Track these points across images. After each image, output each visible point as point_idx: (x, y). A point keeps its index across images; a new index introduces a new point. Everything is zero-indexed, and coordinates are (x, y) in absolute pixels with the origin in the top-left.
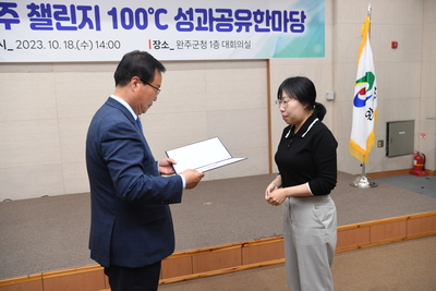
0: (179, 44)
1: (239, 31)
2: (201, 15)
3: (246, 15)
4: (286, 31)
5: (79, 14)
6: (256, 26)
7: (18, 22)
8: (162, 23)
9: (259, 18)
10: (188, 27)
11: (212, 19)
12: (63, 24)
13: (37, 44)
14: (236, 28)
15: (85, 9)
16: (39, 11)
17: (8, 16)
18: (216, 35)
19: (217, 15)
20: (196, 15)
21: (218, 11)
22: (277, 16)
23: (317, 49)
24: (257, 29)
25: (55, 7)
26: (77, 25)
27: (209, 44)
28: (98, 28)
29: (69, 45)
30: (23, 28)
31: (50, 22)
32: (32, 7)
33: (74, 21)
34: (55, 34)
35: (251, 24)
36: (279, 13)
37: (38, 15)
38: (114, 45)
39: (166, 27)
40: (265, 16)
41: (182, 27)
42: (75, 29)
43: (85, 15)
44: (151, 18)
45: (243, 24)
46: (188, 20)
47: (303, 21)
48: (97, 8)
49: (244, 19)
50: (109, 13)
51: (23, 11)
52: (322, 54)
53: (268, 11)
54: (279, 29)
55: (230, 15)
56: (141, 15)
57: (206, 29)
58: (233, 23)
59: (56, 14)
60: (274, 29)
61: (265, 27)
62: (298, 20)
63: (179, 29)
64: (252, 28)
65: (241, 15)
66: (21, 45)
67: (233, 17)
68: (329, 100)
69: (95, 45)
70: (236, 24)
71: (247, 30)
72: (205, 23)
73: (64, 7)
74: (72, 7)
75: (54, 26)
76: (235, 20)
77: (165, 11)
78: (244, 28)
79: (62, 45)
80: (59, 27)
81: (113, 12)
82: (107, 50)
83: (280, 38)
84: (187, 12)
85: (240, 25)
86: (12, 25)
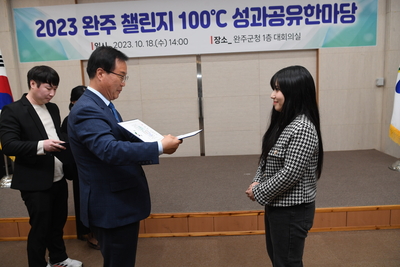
0: (236, 38)
1: (290, 24)
2: (256, 13)
3: (297, 10)
4: (336, 22)
5: (157, 19)
6: (307, 20)
7: (115, 28)
8: (222, 22)
9: (309, 12)
10: (244, 23)
11: (265, 16)
12: (146, 27)
13: (128, 44)
14: (287, 22)
15: (162, 15)
16: (129, 19)
17: (109, 25)
18: (269, 30)
19: (270, 12)
20: (251, 13)
21: (271, 8)
22: (327, 9)
24: (307, 22)
25: (141, 15)
26: (155, 28)
27: (262, 38)
28: (171, 29)
29: (150, 43)
30: (118, 33)
31: (137, 27)
32: (125, 16)
33: (154, 25)
34: (140, 36)
35: (301, 18)
36: (329, 6)
37: (129, 22)
38: (183, 42)
39: (225, 25)
40: (315, 10)
41: (239, 24)
42: (154, 31)
43: (162, 19)
44: (213, 18)
45: (294, 18)
46: (244, 18)
47: (354, 12)
48: (171, 13)
49: (295, 14)
50: (180, 17)
51: (118, 20)
52: (373, 42)
53: (318, 6)
54: (329, 21)
56: (205, 16)
57: (260, 24)
58: (284, 18)
59: (141, 20)
60: (324, 21)
61: (315, 20)
62: (348, 12)
63: (236, 26)
64: (302, 22)
65: (292, 10)
66: (117, 45)
67: (285, 12)
68: (379, 86)
69: (169, 42)
70: (287, 19)
71: (298, 24)
72: (259, 19)
73: (146, 15)
74: (153, 14)
75: (139, 29)
76: (287, 16)
77: (224, 12)
78: (295, 22)
79: (145, 44)
80: (143, 30)
81: (183, 16)
82: (177, 47)
83: (330, 29)
84: (244, 11)
85: (291, 20)
86: (111, 31)
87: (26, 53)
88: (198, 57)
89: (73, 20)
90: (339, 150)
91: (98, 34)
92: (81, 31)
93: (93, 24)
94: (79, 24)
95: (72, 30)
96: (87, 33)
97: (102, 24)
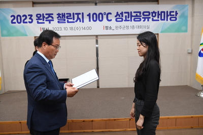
0: (116, 27)
1: (144, 21)
2: (127, 15)
3: (148, 14)
4: (167, 20)
5: (76, 16)
6: (153, 19)
7: (53, 20)
8: (109, 19)
9: (154, 15)
10: (121, 20)
11: (132, 16)
12: (70, 20)
13: (60, 29)
15: (78, 14)
16: (61, 16)
17: (50, 18)
18: (133, 23)
19: (134, 14)
20: (124, 15)
21: (134, 12)
22: (163, 14)
23: (183, 28)
25: (67, 14)
26: (75, 21)
27: (130, 27)
28: (83, 22)
29: (71, 29)
31: (65, 20)
32: (59, 14)
33: (74, 19)
34: (66, 25)
35: (150, 18)
36: (164, 12)
37: (61, 17)
38: (89, 28)
39: (111, 20)
40: (157, 14)
41: (118, 20)
43: (78, 16)
44: (105, 17)
46: (121, 17)
47: (176, 15)
48: (83, 13)
49: (147, 16)
50: (88, 15)
51: (55, 16)
52: (186, 31)
53: (158, 12)
54: (164, 20)
55: (140, 14)
56: (101, 15)
57: (129, 20)
58: (141, 18)
59: (67, 17)
60: (161, 20)
61: (157, 19)
62: (174, 15)
63: (116, 21)
64: (150, 20)
65: (145, 14)
66: (54, 29)
67: (142, 15)
68: (189, 53)
69: (81, 28)
70: (143, 18)
71: (148, 20)
72: (128, 18)
73: (70, 14)
74: (73, 14)
75: (66, 21)
77: (111, 14)
79: (69, 29)
80: (68, 22)
81: (89, 15)
82: (86, 31)
83: (164, 24)
84: (121, 14)
85: (145, 18)
86: (51, 22)
87: (5, 32)
88: (97, 36)
89: (31, 16)
90: (169, 85)
91: (44, 23)
92: (35, 21)
93: (42, 18)
94: (34, 18)
95: (30, 21)
96: (38, 23)
97: (46, 18)
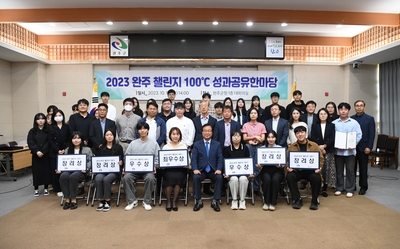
0: (214, 93)
1: (243, 87)
2: (225, 80)
3: (247, 80)
4: (266, 86)
5: (173, 80)
6: (252, 85)
7: (150, 84)
8: (207, 84)
9: (253, 81)
10: (219, 85)
11: (230, 82)
12: (167, 84)
13: (156, 93)
15: (175, 79)
16: (158, 80)
17: (147, 82)
18: (231, 89)
19: (232, 80)
20: (223, 80)
21: (233, 78)
22: (262, 80)
23: (283, 95)
25: (164, 78)
27: (228, 93)
28: (180, 86)
30: (151, 87)
31: (161, 84)
32: (156, 78)
33: (171, 84)
34: (163, 89)
35: (249, 84)
36: (263, 78)
38: (186, 93)
39: (209, 85)
40: (256, 80)
41: (216, 85)
43: (175, 81)
44: (203, 82)
45: (245, 84)
46: (219, 82)
47: (276, 82)
48: (180, 78)
49: (245, 82)
51: (152, 80)
52: (286, 98)
53: (257, 78)
54: (263, 86)
55: (239, 80)
56: (198, 80)
57: (227, 86)
58: (240, 84)
59: (164, 80)
60: (260, 86)
61: (256, 85)
62: (273, 82)
63: (214, 86)
64: (249, 86)
65: (244, 80)
66: (150, 93)
69: (179, 93)
71: (247, 87)
72: (227, 83)
73: (167, 78)
74: (171, 77)
75: (163, 85)
76: (241, 82)
77: (209, 79)
78: (245, 86)
80: (165, 86)
81: (186, 80)
82: (183, 95)
83: (263, 90)
84: (219, 79)
85: (243, 85)
91: (140, 87)
93: (138, 81)
94: (130, 81)
95: (126, 84)
96: (134, 86)
97: (143, 82)
